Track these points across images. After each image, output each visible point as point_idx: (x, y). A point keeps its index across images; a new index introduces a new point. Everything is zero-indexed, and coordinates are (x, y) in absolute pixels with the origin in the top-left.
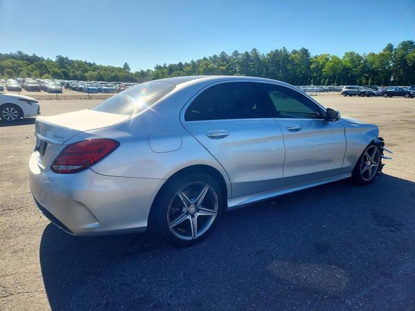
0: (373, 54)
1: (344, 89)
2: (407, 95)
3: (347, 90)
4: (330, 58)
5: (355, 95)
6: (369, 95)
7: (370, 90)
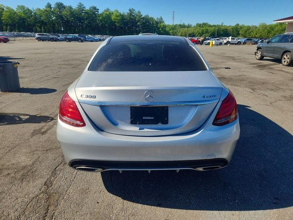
0: (40, 9)
1: (37, 35)
2: (80, 41)
3: (39, 36)
4: (5, 8)
5: (46, 40)
6: (57, 40)
7: (55, 37)
